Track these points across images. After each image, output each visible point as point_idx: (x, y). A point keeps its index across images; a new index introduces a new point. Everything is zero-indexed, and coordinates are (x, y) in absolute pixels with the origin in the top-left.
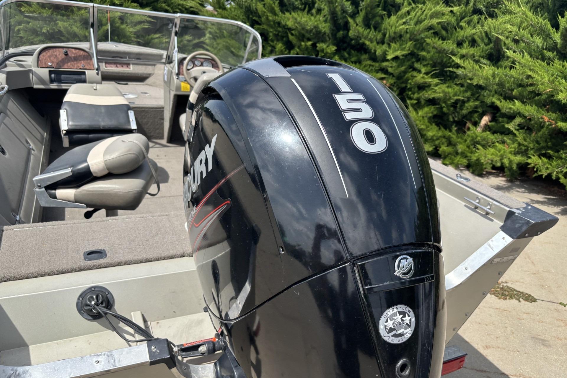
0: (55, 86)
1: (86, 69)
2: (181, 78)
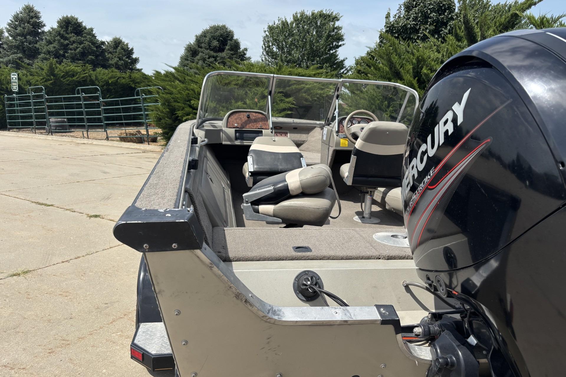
0: (239, 142)
1: (263, 129)
2: (340, 136)
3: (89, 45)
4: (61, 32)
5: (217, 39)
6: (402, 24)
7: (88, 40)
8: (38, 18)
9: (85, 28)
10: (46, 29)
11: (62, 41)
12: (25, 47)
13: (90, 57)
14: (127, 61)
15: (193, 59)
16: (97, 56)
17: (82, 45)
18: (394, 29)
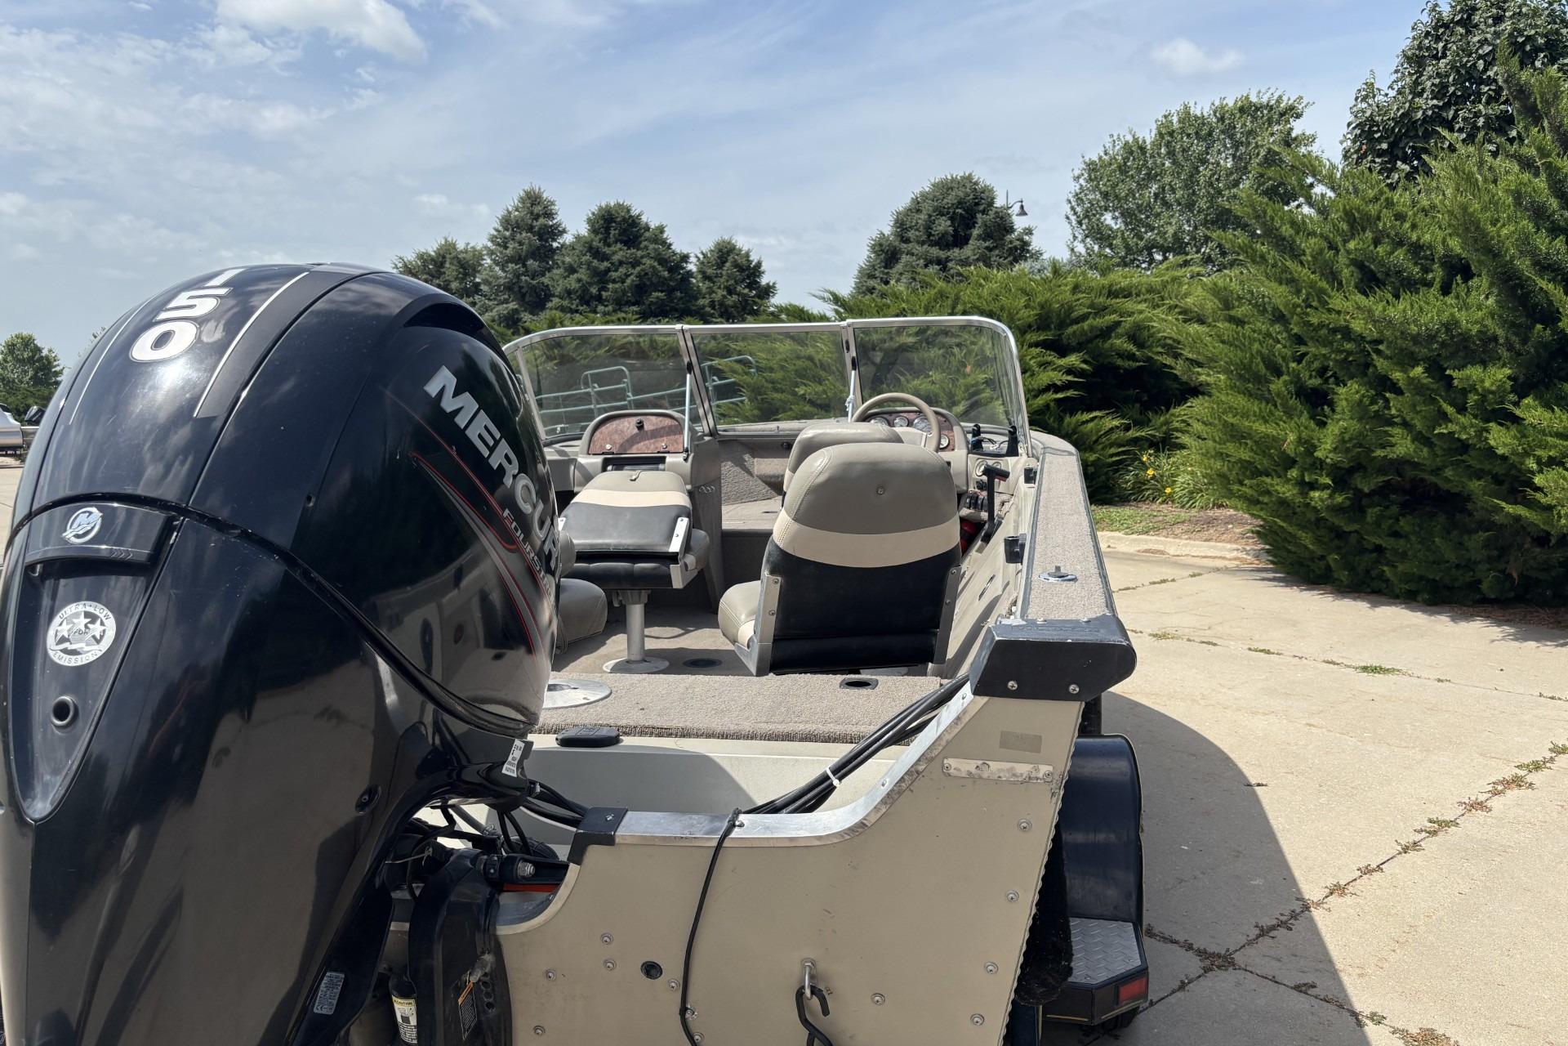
1: (668, 452)
3: (654, 267)
4: (595, 244)
5: (948, 213)
6: (1398, 109)
7: (652, 255)
8: (549, 215)
9: (647, 228)
10: (568, 238)
11: (595, 263)
12: (523, 287)
13: (655, 294)
14: (746, 295)
15: (888, 273)
16: (670, 291)
17: (638, 269)
18: (1375, 129)
